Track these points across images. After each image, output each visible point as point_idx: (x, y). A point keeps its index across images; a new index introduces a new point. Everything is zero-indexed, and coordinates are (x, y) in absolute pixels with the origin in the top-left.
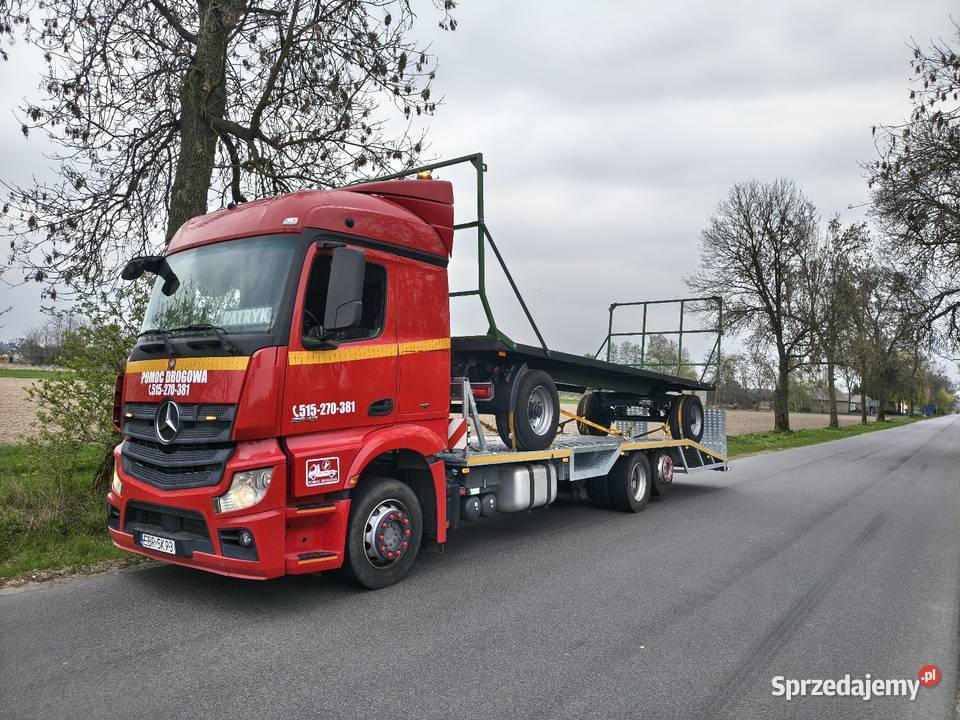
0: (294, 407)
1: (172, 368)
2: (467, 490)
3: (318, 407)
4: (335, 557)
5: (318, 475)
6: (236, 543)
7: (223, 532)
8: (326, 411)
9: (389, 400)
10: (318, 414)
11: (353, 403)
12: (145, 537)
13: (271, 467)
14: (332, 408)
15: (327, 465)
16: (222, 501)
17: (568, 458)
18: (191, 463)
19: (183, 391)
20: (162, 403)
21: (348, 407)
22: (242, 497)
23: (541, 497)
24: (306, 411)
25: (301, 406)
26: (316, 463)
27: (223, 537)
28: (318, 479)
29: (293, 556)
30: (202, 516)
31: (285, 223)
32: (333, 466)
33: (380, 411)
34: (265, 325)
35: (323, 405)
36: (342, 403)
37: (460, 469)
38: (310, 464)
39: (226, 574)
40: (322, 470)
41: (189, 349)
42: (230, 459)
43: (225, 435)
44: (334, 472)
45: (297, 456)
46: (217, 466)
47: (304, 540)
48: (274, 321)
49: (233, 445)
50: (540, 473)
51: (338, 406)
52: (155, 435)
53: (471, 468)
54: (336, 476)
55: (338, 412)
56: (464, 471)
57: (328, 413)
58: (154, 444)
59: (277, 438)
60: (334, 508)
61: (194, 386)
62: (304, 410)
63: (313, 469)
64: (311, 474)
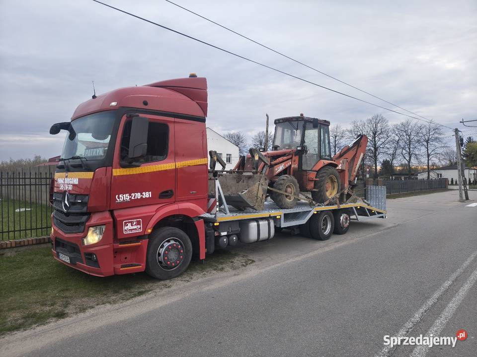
0: (117, 196)
1: (67, 177)
2: (219, 233)
3: (130, 195)
4: (141, 267)
5: (130, 228)
6: (90, 259)
7: (86, 254)
8: (135, 197)
9: (171, 191)
10: (130, 199)
11: (150, 193)
12: (61, 255)
13: (105, 225)
14: (138, 195)
15: (135, 223)
16: (85, 240)
17: (280, 216)
18: (74, 221)
19: (70, 188)
20: (64, 193)
21: (147, 195)
22: (93, 238)
23: (264, 235)
24: (124, 197)
25: (120, 195)
26: (129, 222)
27: (86, 257)
28: (129, 230)
29: (118, 266)
30: (78, 246)
31: (111, 105)
33: (167, 196)
34: (101, 156)
35: (133, 194)
36: (144, 193)
37: (213, 223)
38: (126, 223)
39: (88, 273)
40: (132, 225)
41: (72, 168)
42: (87, 220)
43: (84, 210)
44: (139, 226)
45: (118, 219)
46: (83, 223)
47: (126, 258)
48: (105, 154)
49: (89, 214)
50: (264, 224)
51: (141, 194)
52: (62, 208)
53: (220, 223)
54: (140, 228)
55: (142, 197)
56: (215, 224)
57: (136, 198)
58: (62, 212)
59: (109, 211)
60: (140, 243)
61: (74, 185)
62: (122, 197)
63: (127, 225)
64: (126, 228)
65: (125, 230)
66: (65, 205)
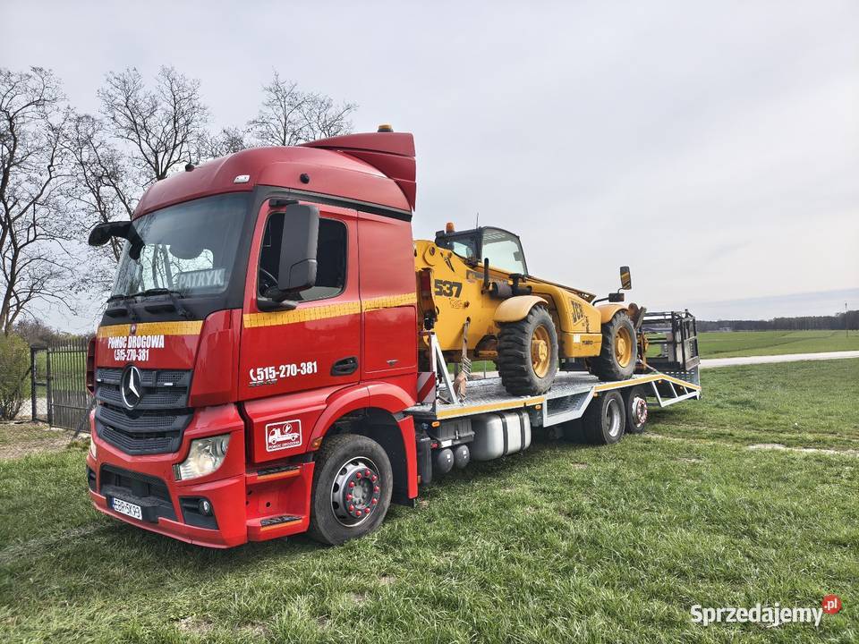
0: (252, 371)
1: (133, 333)
2: (439, 443)
3: (277, 369)
4: (300, 521)
5: (278, 439)
6: (196, 510)
7: (185, 499)
8: (285, 373)
9: (353, 359)
10: (278, 376)
11: (315, 364)
12: (116, 501)
13: (229, 433)
14: (292, 370)
15: (288, 428)
16: (181, 468)
17: (541, 405)
18: (153, 429)
19: (143, 356)
20: (125, 368)
21: (309, 368)
22: (199, 465)
23: (515, 444)
24: (264, 374)
25: (258, 370)
26: (277, 427)
27: (185, 505)
28: (278, 443)
29: (255, 522)
30: (164, 483)
31: (236, 180)
32: (295, 428)
33: (345, 370)
34: (218, 287)
35: (282, 367)
36: (303, 364)
37: (430, 423)
38: (270, 428)
39: (189, 542)
40: (282, 433)
41: (147, 313)
42: (188, 425)
43: (181, 402)
44: (296, 435)
45: (255, 421)
46: (177, 433)
47: (268, 505)
48: (227, 283)
49: (191, 412)
50: (513, 421)
51: (299, 367)
52: (121, 400)
53: (441, 421)
54: (298, 439)
55: (299, 373)
56: (434, 424)
57: (288, 375)
58: (120, 409)
59: (235, 403)
60: (297, 471)
61: (153, 351)
62: (262, 373)
63: (273, 433)
64: (271, 439)
65: (270, 444)
66: (130, 395)
